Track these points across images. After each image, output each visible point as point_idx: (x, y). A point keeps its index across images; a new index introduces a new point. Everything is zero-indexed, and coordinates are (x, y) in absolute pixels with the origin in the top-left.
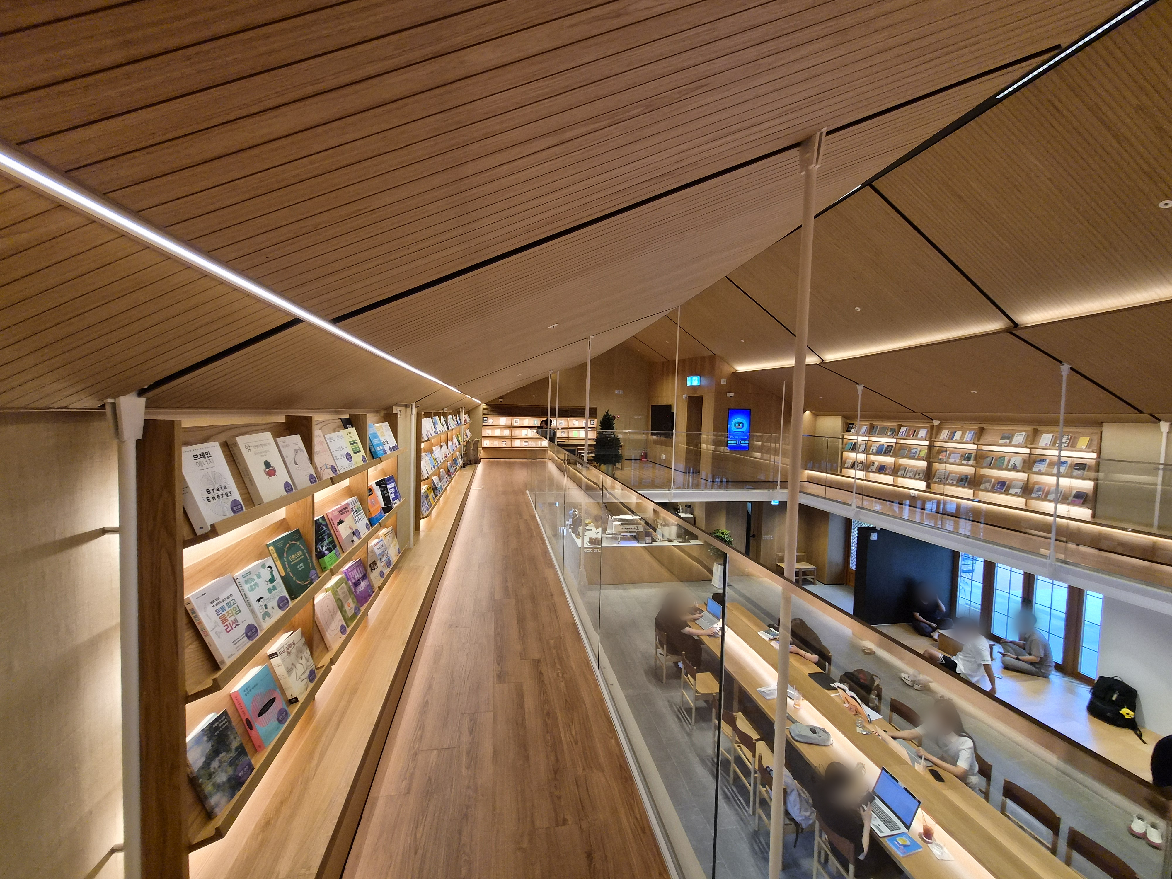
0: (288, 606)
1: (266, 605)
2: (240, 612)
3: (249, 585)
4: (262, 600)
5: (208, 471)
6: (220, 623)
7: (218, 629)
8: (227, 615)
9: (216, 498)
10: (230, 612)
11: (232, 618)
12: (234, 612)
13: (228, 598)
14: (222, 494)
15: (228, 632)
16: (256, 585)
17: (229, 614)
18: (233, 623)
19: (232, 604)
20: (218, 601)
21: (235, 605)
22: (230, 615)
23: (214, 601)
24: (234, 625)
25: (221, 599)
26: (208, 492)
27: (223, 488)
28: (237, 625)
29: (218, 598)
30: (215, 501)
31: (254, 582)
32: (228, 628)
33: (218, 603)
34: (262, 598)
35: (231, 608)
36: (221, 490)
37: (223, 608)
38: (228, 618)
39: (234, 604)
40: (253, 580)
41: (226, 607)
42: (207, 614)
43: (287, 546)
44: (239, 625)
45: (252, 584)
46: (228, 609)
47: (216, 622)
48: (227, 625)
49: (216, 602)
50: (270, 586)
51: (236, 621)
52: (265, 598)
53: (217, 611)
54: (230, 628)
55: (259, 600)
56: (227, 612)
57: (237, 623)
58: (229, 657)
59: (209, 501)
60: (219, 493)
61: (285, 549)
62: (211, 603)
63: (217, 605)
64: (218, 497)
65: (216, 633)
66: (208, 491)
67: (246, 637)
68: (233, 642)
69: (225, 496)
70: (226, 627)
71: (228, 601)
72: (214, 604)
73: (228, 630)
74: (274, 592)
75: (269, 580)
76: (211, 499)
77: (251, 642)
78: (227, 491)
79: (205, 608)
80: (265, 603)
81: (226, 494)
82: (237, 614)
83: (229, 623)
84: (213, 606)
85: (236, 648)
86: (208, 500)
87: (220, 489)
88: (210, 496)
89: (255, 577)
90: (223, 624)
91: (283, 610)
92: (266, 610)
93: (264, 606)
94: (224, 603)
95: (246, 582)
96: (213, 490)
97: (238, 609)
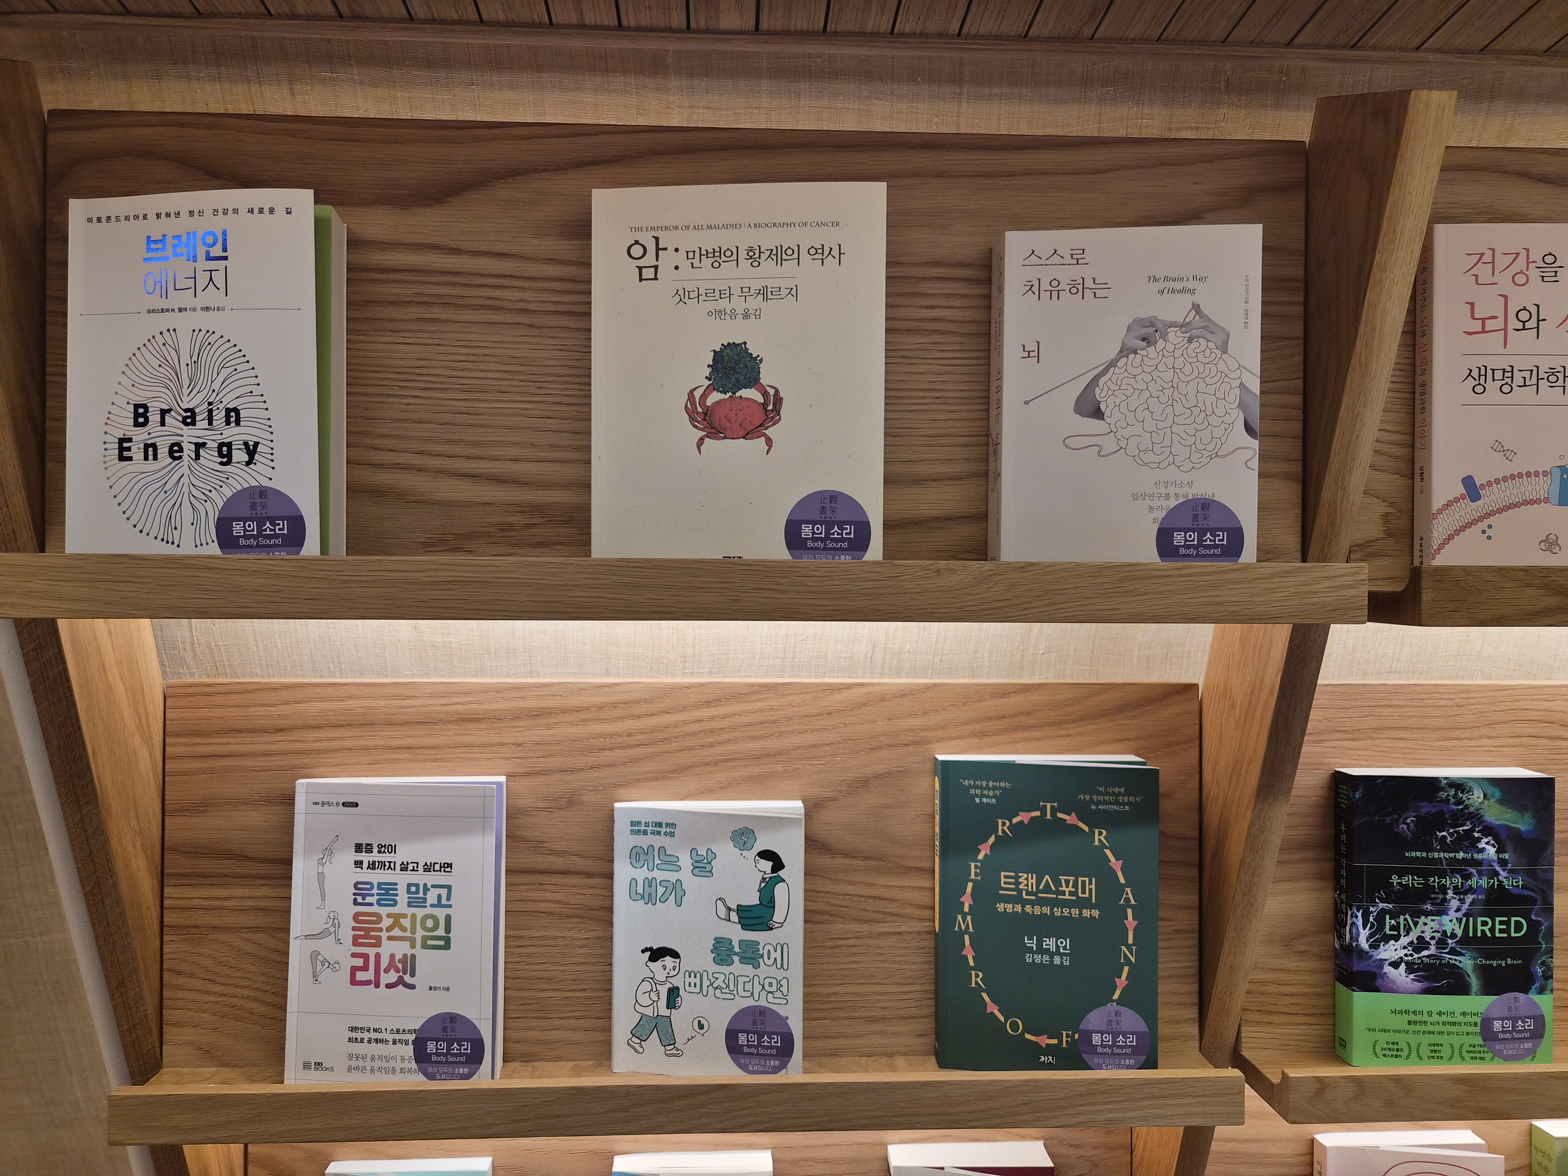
0: (775, 1070)
1: (673, 993)
2: (447, 947)
3: (642, 874)
4: (668, 961)
5: (185, 324)
6: (347, 934)
7: (327, 948)
8: (386, 922)
9: (163, 451)
10: (406, 922)
11: (401, 949)
12: (420, 933)
13: (428, 868)
14: (199, 446)
15: (354, 982)
16: (676, 890)
17: (396, 924)
18: (391, 965)
19: (432, 897)
20: (385, 857)
21: (441, 913)
22: (396, 932)
23: (369, 848)
24: (392, 977)
25: (398, 858)
26: (137, 415)
27: (219, 416)
28: (400, 982)
29: (392, 849)
30: (151, 465)
31: (672, 877)
32: (365, 968)
33: (382, 864)
34: (675, 955)
35: (420, 912)
36: (202, 424)
37: (388, 893)
38: (384, 935)
39: (439, 905)
40: (672, 864)
41: (402, 897)
42: (321, 877)
43: (1022, 817)
44: (412, 987)
45: (659, 875)
46: (402, 907)
47: (334, 920)
48: (366, 957)
49: (375, 856)
50: (736, 933)
51: (409, 965)
52: (686, 963)
53: (360, 890)
54: (369, 975)
55: (656, 954)
56: (397, 917)
57: (407, 978)
58: (306, 1066)
59: (122, 458)
60: (188, 436)
61: (1003, 827)
62: (358, 848)
63: (372, 866)
64: (175, 450)
65: (315, 955)
66: (140, 415)
67: (409, 1050)
68: (353, 1029)
69: (210, 458)
70: (360, 962)
71: (421, 878)
72: (366, 858)
73: (360, 976)
74: (738, 967)
75: (741, 910)
76: (136, 452)
77: (422, 1078)
78: (232, 434)
79: (329, 851)
80: (677, 982)
81: (225, 452)
82: (425, 946)
83: (378, 956)
84: (359, 864)
85: (350, 1057)
86: (121, 449)
87: (201, 416)
88: (140, 436)
89: (686, 861)
90: (355, 943)
91: (744, 1067)
92: (667, 1012)
93: (664, 991)
94: (402, 880)
95: (637, 855)
96: (164, 413)
97: (441, 932)
